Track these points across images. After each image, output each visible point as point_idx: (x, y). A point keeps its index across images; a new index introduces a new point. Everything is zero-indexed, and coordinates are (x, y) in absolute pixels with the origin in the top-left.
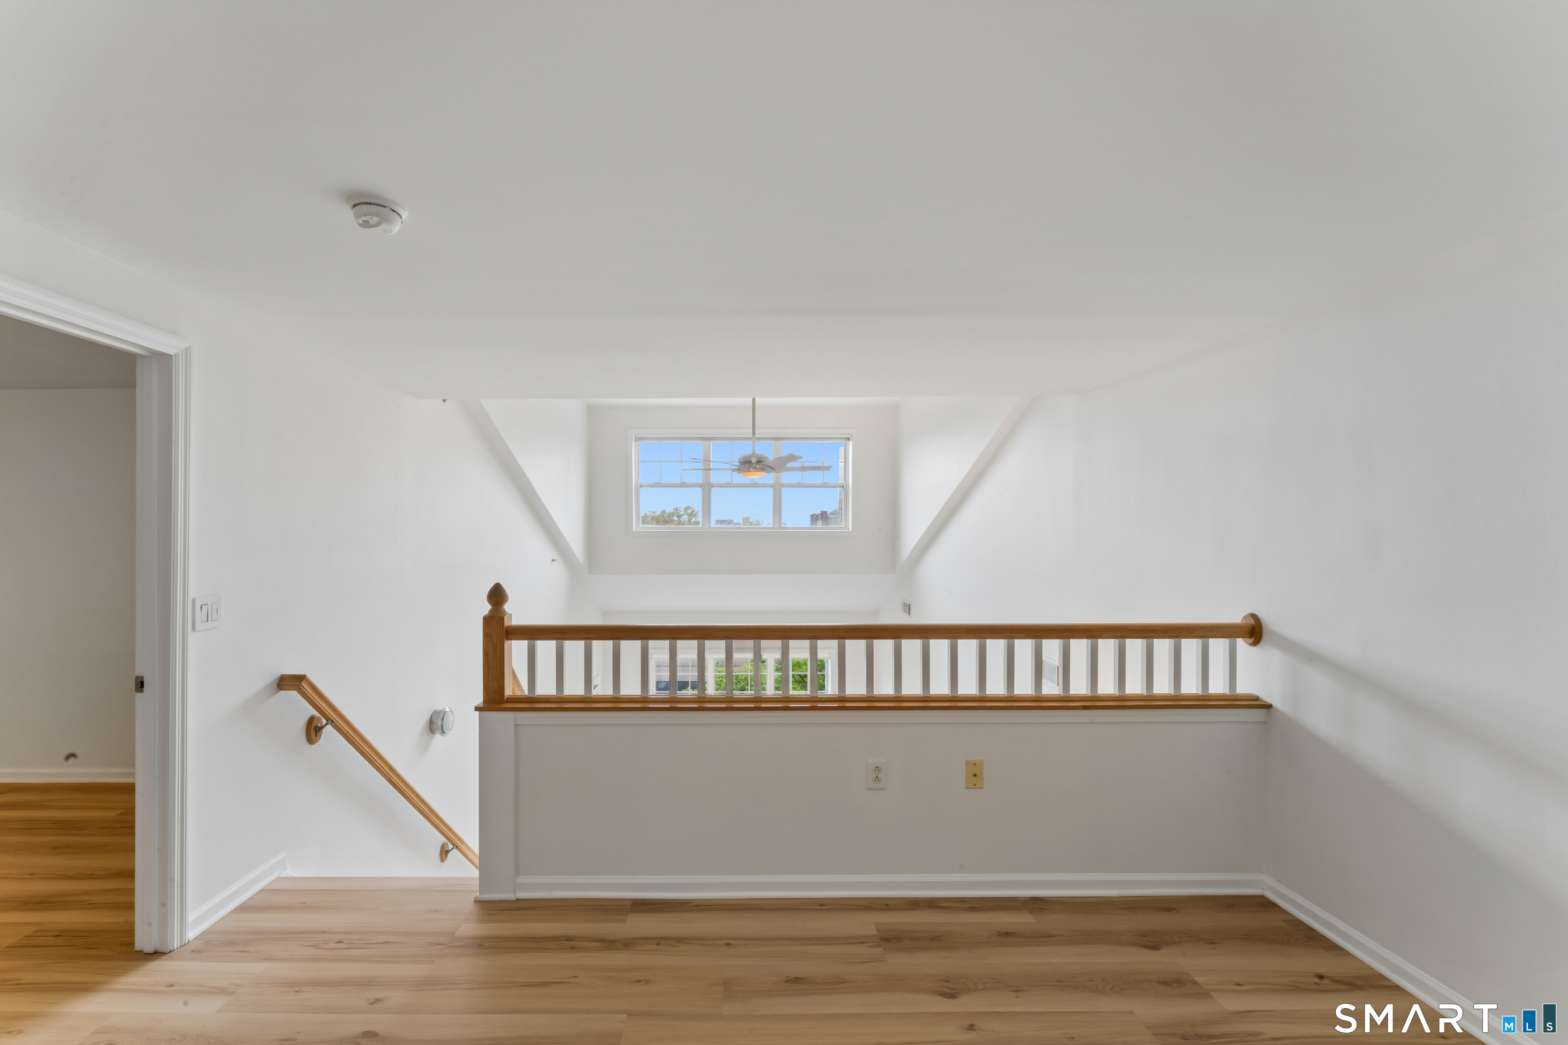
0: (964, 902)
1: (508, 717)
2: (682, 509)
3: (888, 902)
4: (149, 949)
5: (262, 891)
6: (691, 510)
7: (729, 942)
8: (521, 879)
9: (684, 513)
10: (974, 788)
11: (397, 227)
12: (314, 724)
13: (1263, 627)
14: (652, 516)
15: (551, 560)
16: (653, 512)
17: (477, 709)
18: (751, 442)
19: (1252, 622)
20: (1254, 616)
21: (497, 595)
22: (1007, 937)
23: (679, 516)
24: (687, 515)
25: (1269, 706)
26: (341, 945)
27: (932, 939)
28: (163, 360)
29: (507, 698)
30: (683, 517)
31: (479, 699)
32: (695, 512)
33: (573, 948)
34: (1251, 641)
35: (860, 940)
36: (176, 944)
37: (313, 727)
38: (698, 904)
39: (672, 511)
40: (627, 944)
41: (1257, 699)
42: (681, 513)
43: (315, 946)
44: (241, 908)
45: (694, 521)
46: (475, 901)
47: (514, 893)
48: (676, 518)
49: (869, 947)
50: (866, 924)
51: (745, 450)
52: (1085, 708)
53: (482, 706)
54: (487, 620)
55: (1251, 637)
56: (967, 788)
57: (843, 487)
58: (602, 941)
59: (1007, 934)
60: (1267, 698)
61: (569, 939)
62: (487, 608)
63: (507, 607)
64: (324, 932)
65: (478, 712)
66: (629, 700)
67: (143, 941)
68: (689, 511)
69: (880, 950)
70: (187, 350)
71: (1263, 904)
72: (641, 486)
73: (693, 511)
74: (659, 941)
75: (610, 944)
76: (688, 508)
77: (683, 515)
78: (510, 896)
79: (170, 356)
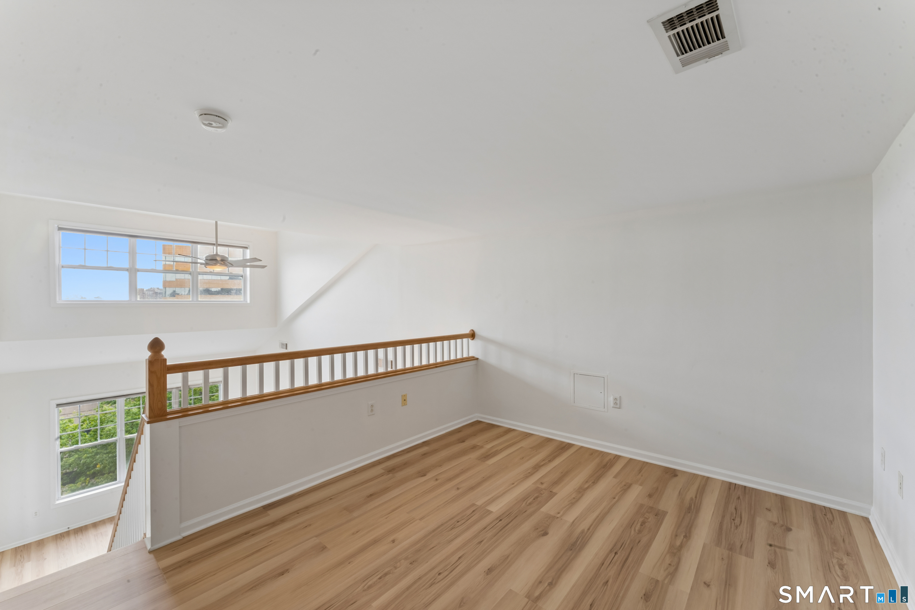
0: (404, 451)
3: (379, 461)
13: (476, 335)
19: (472, 332)
20: (473, 330)
22: (425, 455)
25: (477, 359)
34: (472, 338)
38: (299, 494)
40: (283, 520)
41: (474, 357)
50: (379, 470)
52: (436, 367)
55: (472, 337)
56: (402, 406)
57: (242, 276)
59: (425, 454)
60: (476, 356)
62: (148, 354)
65: (149, 424)
66: (253, 398)
69: (390, 475)
71: (478, 422)
72: (63, 267)
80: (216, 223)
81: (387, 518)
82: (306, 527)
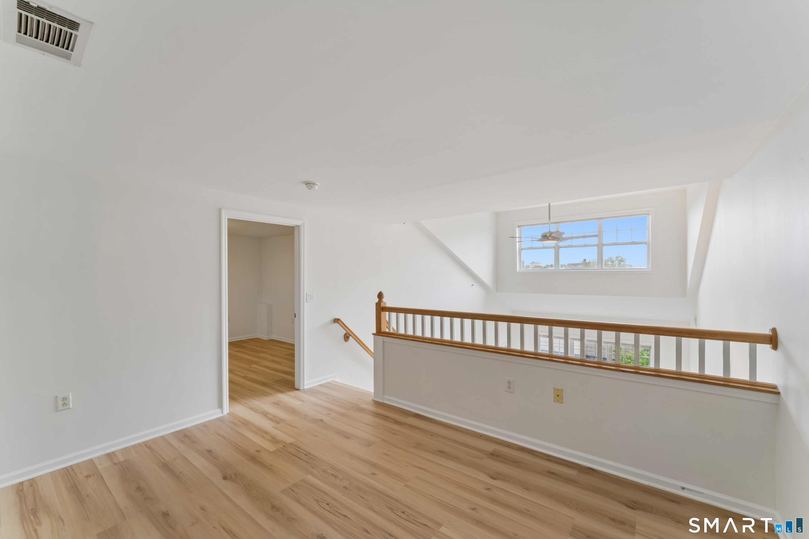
1: (380, 338)
2: (614, 257)
4: (297, 388)
5: (327, 383)
6: (621, 258)
7: (432, 434)
8: (385, 396)
9: (615, 260)
10: (557, 402)
11: (317, 187)
12: (346, 335)
14: (593, 262)
15: (471, 285)
16: (594, 260)
17: (373, 334)
18: (548, 225)
21: (380, 296)
23: (612, 262)
24: (618, 261)
26: (333, 400)
27: (513, 462)
28: (298, 227)
29: (383, 332)
30: (615, 262)
31: (375, 332)
32: (623, 259)
33: (385, 419)
35: (481, 451)
36: (302, 389)
37: (346, 336)
39: (608, 259)
40: (401, 424)
42: (614, 260)
43: (327, 398)
44: (320, 385)
45: (623, 265)
46: (372, 400)
47: (383, 400)
48: (610, 263)
49: (482, 454)
51: (545, 230)
53: (375, 333)
54: (377, 304)
58: (395, 420)
59: (553, 473)
61: (387, 417)
63: (384, 300)
64: (332, 396)
67: (296, 386)
68: (619, 259)
70: (304, 223)
73: (622, 259)
74: (411, 426)
75: (396, 422)
76: (618, 257)
77: (615, 261)
78: (381, 401)
79: (300, 226)
80: (549, 204)
81: (407, 466)
82: (394, 434)
